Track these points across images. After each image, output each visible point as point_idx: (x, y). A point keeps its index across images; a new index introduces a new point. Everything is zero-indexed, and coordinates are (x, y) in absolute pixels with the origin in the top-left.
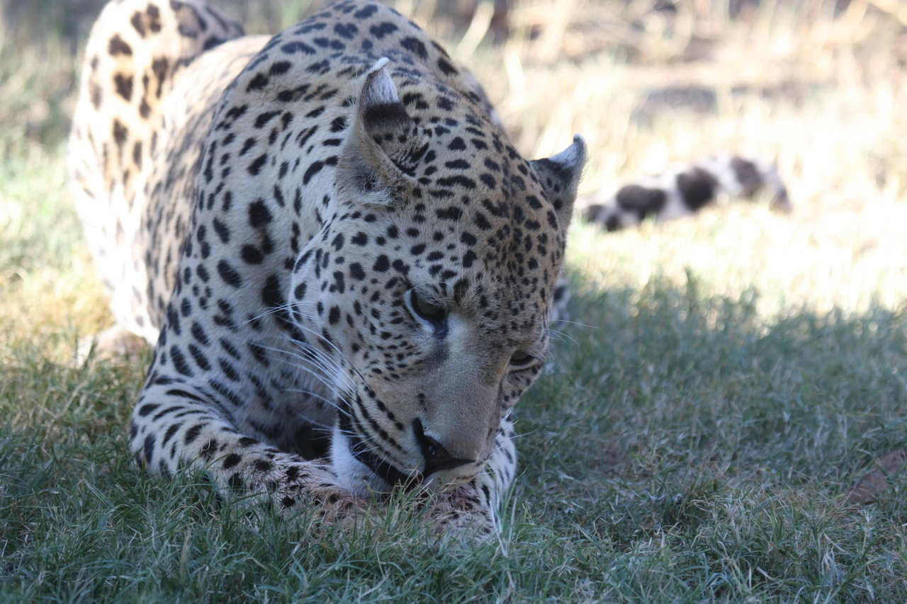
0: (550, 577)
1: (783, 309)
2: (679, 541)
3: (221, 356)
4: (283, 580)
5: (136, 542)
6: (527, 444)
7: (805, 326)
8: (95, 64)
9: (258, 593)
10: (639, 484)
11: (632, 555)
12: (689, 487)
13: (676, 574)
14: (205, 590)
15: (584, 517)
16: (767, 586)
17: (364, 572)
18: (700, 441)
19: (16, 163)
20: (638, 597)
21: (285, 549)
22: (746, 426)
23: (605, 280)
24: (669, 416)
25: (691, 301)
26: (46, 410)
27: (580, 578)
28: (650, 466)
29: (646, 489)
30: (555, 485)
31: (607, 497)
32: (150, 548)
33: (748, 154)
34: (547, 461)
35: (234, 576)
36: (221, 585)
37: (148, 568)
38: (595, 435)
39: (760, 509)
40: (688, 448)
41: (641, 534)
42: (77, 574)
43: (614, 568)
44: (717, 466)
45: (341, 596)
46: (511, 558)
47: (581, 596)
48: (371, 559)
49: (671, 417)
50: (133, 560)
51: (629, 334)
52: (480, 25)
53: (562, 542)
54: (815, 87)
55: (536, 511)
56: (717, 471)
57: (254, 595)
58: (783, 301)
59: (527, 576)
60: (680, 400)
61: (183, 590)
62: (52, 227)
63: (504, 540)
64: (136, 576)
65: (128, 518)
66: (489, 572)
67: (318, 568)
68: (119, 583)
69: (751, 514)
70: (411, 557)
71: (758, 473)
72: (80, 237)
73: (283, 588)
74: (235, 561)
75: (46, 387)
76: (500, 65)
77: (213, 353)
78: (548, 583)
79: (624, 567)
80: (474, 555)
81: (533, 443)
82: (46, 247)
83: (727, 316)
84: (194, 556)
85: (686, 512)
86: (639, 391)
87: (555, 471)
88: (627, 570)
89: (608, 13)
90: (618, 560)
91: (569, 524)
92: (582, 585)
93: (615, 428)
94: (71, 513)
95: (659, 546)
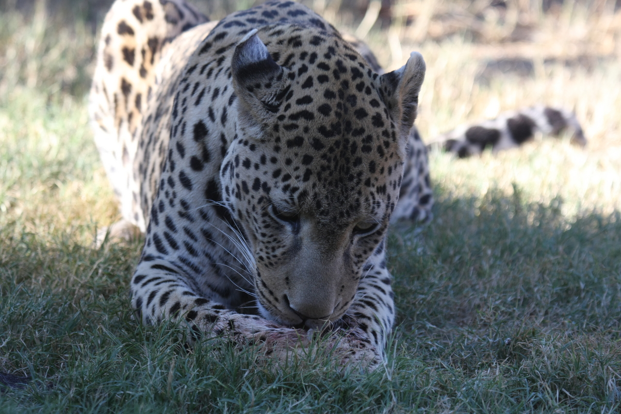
0: (420, 394)
1: (579, 211)
2: (508, 370)
3: (185, 240)
4: (237, 395)
5: (137, 369)
6: (404, 303)
7: (595, 223)
8: (108, 40)
9: (220, 404)
10: (481, 331)
11: (476, 380)
12: (515, 334)
13: (506, 393)
14: (184, 402)
15: (443, 354)
16: (569, 402)
17: (293, 390)
18: (523, 302)
19: (55, 109)
20: (481, 409)
21: (239, 374)
22: (554, 292)
23: (458, 191)
24: (502, 285)
25: (516, 206)
26: (75, 278)
27: (440, 395)
28: (489, 319)
29: (486, 335)
30: (423, 331)
31: (459, 339)
32: (147, 373)
33: (556, 105)
34: (418, 315)
35: (204, 392)
36: (195, 398)
37: (146, 386)
38: (451, 297)
39: (564, 349)
40: (515, 307)
41: (482, 365)
42: (97, 390)
43: (464, 389)
44: (534, 319)
45: (277, 406)
46: (393, 381)
47: (442, 407)
48: (298, 381)
49: (503, 285)
50: (135, 381)
51: (474, 228)
52: (372, 16)
53: (429, 371)
54: (601, 59)
55: (410, 349)
56: (535, 322)
57: (217, 405)
58: (580, 206)
59: (405, 393)
60: (509, 273)
61: (169, 402)
62: (79, 152)
63: (389, 369)
64: (137, 392)
65: (131, 352)
66: (379, 390)
67: (261, 387)
68: (125, 396)
69: (558, 353)
70: (325, 380)
71: (563, 324)
72: (98, 160)
73: (237, 400)
74: (205, 382)
75: (75, 261)
76: (385, 43)
77: (180, 237)
78: (419, 398)
79: (471, 388)
80: (368, 379)
81: (408, 302)
82: (75, 166)
83: (541, 216)
84: (177, 378)
85: (513, 350)
86: (481, 267)
87: (423, 321)
88: (473, 390)
89: (460, 8)
90: (467, 383)
91: (433, 358)
92: (442, 400)
93: (464, 292)
94: (92, 348)
95: (495, 374)
